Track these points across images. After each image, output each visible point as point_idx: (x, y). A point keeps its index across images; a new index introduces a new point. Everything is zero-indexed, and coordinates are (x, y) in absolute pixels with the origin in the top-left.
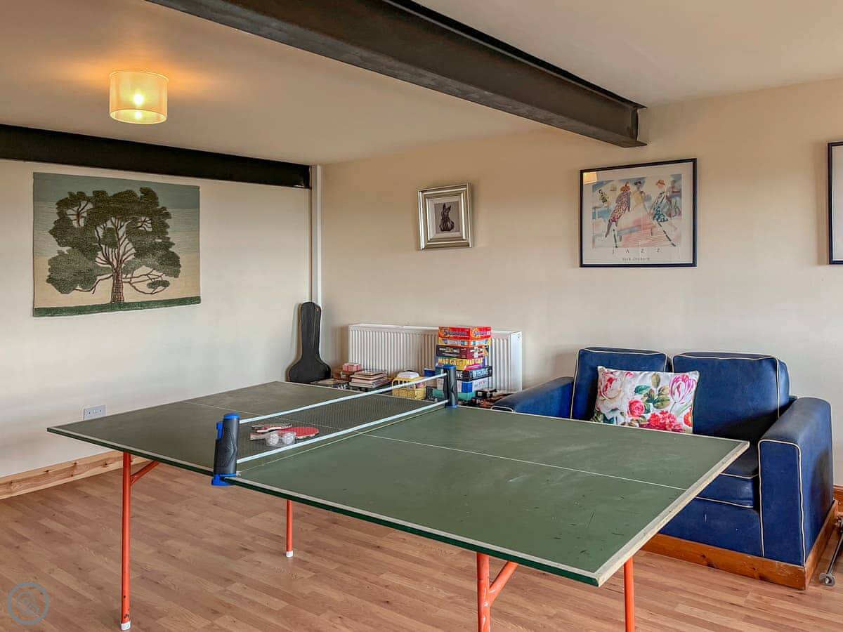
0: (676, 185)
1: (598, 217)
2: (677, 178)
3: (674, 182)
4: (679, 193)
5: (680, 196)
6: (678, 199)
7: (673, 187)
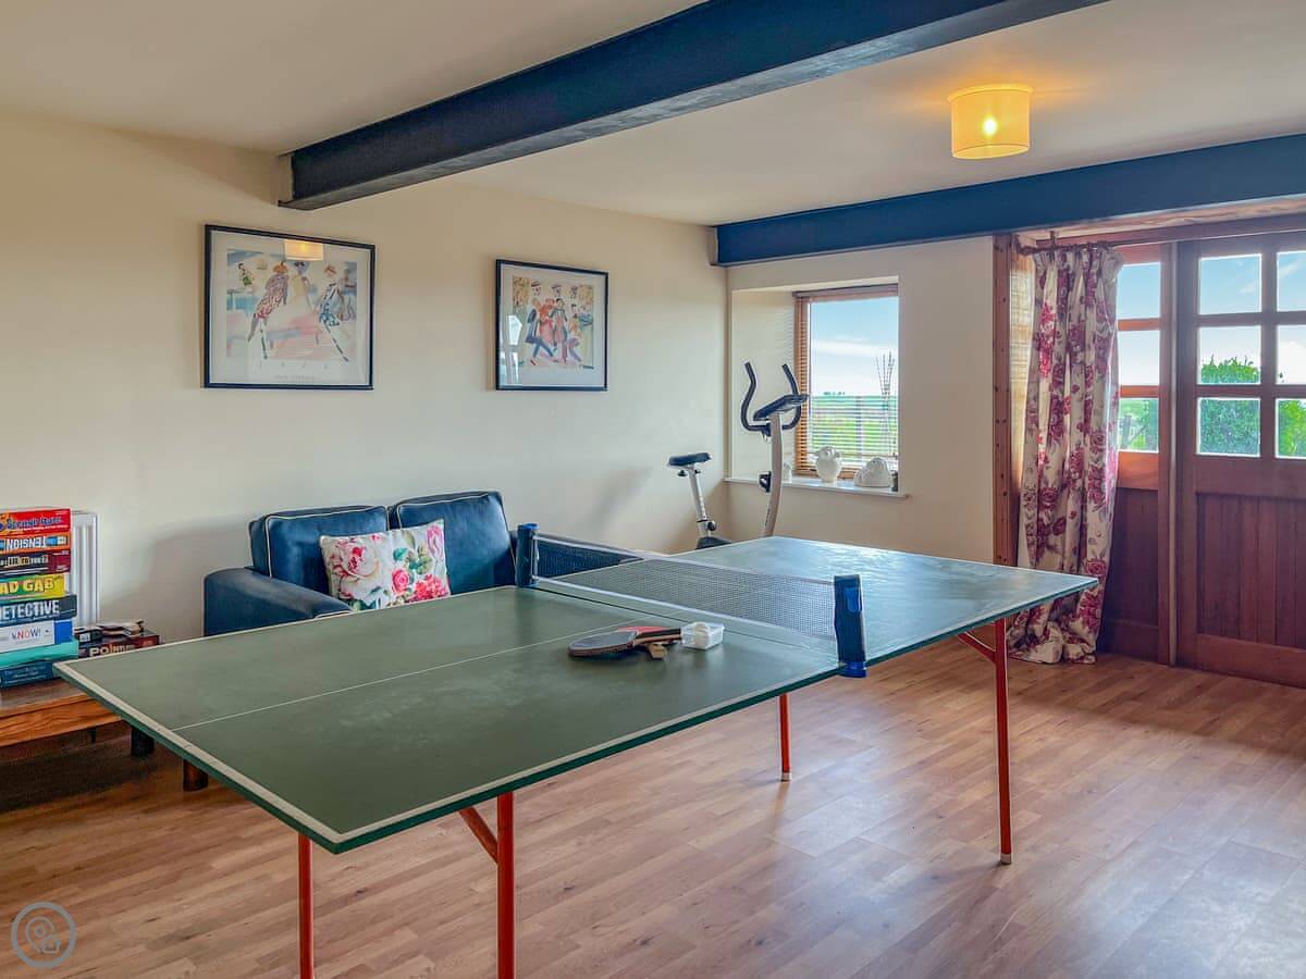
0: (350, 276)
1: (237, 308)
2: (351, 268)
3: (348, 272)
4: (352, 288)
5: (355, 293)
6: (352, 296)
7: (347, 279)
